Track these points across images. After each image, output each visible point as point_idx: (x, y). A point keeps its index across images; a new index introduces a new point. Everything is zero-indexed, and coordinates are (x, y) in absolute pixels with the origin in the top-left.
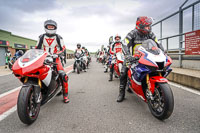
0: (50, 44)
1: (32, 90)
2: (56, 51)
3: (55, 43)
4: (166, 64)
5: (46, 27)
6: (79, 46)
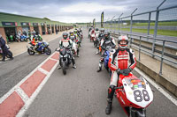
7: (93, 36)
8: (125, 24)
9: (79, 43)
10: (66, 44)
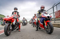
0: (15, 14)
1: (9, 25)
2: (17, 16)
3: (17, 14)
4: (50, 17)
5: (14, 9)
6: (24, 18)
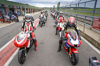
7: (53, 14)
8: (72, 9)
9: (46, 17)
10: (42, 16)
